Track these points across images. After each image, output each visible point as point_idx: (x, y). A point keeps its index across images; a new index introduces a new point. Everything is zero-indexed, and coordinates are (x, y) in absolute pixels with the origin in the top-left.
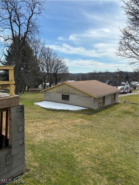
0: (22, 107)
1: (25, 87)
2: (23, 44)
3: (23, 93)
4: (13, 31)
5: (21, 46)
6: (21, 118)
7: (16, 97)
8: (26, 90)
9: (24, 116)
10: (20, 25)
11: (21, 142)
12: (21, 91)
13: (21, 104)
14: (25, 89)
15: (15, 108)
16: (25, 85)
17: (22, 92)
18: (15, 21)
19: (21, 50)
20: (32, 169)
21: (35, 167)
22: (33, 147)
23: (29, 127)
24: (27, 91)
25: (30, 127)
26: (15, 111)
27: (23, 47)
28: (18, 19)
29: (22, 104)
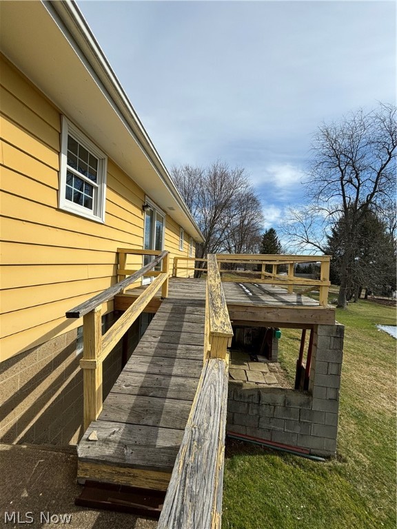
0: (340, 331)
1: (361, 291)
2: (362, 215)
3: (355, 302)
4: (344, 197)
5: (359, 220)
6: (336, 349)
7: (330, 310)
8: (362, 296)
9: (341, 348)
10: (359, 184)
11: (331, 395)
12: (351, 297)
13: (337, 323)
14: (360, 295)
15: (327, 328)
16: (361, 289)
17: (353, 300)
18: (350, 181)
19: (358, 226)
20: (351, 462)
21: (360, 463)
22: (360, 417)
23: (358, 370)
24: (362, 299)
25: (361, 371)
26: (324, 333)
27: (364, 221)
28: (357, 177)
29: (340, 324)
